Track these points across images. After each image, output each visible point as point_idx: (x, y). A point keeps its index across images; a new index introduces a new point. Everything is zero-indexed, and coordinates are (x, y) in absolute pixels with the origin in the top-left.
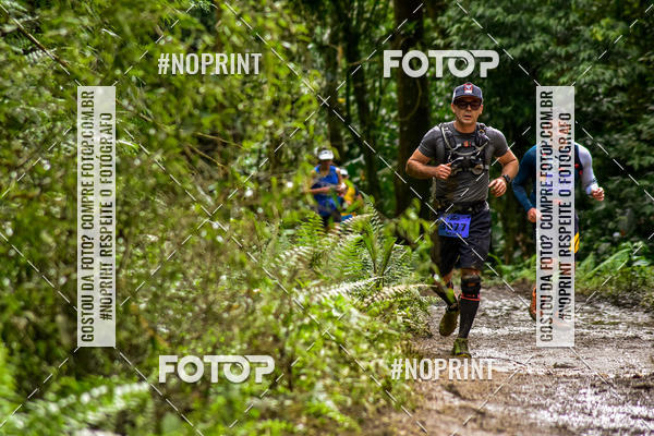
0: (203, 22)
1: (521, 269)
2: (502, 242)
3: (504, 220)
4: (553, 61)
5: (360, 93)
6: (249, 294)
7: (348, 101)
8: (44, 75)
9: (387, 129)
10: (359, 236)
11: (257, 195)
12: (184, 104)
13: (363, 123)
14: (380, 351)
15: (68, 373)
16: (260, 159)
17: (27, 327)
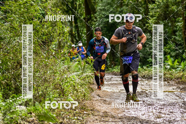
0: (43, 16)
1: (113, 69)
2: (109, 63)
3: (110, 58)
4: (119, 24)
5: (78, 31)
6: (54, 75)
7: (75, 33)
8: (8, 28)
9: (84, 39)
10: (78, 62)
11: (55, 54)
12: (39, 34)
13: (78, 37)
14: (83, 88)
15: (14, 93)
16: (56, 46)
17: (5, 83)
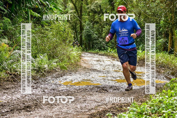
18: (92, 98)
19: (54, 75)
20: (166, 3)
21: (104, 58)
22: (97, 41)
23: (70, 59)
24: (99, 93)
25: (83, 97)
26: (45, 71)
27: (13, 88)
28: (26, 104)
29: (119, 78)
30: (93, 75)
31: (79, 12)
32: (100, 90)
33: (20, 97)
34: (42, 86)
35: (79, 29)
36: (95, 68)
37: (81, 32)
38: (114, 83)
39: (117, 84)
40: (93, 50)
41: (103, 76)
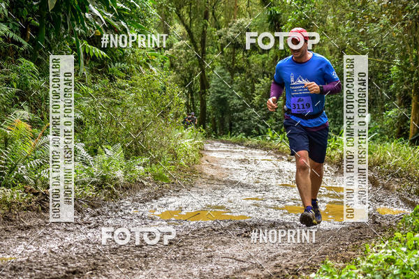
18: (228, 251)
19: (139, 195)
20: (403, 24)
21: (258, 154)
22: (242, 114)
23: (176, 156)
24: (244, 239)
25: (206, 248)
26: (116, 186)
27: (40, 226)
28: (71, 265)
29: (291, 203)
30: (230, 195)
31: (199, 44)
32: (246, 232)
33: (57, 248)
34: (110, 221)
35: (198, 86)
36: (235, 178)
37: (203, 93)
38: (281, 215)
39: (288, 216)
40: (231, 136)
41: (253, 196)
